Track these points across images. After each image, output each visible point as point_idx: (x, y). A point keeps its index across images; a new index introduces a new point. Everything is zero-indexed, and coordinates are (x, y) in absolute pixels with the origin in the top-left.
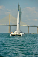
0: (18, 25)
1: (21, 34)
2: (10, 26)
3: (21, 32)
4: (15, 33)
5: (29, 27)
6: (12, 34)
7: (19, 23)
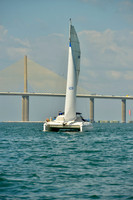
1: (80, 124)
2: (26, 97)
3: (79, 117)
4: (58, 122)
6: (51, 123)
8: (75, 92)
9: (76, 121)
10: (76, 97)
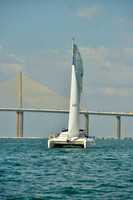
1: (83, 141)
7: (77, 105)
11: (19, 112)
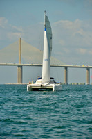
0: (45, 64)
3: (52, 80)
4: (38, 84)
5: (66, 68)
8: (49, 63)
9: (50, 83)
10: (50, 66)
11: (19, 66)
